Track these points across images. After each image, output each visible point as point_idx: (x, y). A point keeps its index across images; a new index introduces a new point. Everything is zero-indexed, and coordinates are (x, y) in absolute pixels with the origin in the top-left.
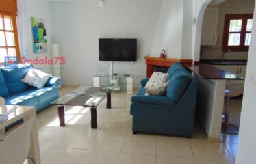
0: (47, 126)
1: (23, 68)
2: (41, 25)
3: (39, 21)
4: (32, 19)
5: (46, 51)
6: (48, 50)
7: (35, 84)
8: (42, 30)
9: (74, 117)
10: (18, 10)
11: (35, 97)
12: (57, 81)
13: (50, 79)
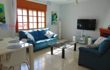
0: (47, 53)
1: (45, 30)
2: (55, 14)
3: (55, 13)
4: (52, 12)
5: (56, 24)
6: (57, 24)
7: (48, 36)
8: (56, 16)
9: (58, 52)
10: (47, 9)
11: (46, 42)
12: (56, 36)
13: (54, 35)
